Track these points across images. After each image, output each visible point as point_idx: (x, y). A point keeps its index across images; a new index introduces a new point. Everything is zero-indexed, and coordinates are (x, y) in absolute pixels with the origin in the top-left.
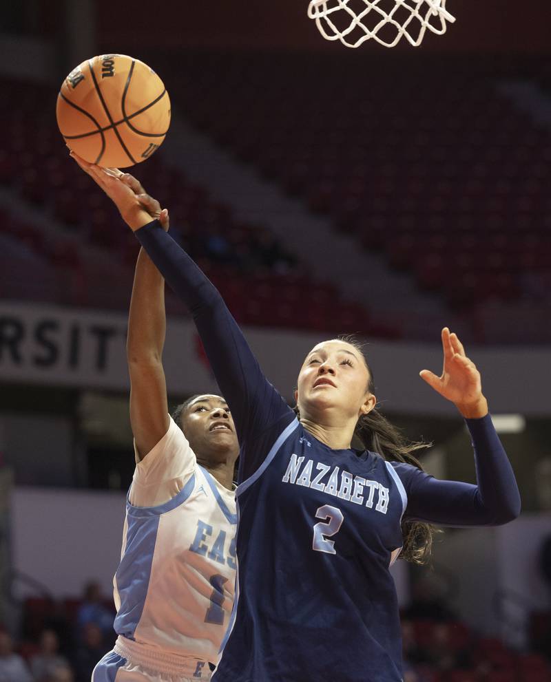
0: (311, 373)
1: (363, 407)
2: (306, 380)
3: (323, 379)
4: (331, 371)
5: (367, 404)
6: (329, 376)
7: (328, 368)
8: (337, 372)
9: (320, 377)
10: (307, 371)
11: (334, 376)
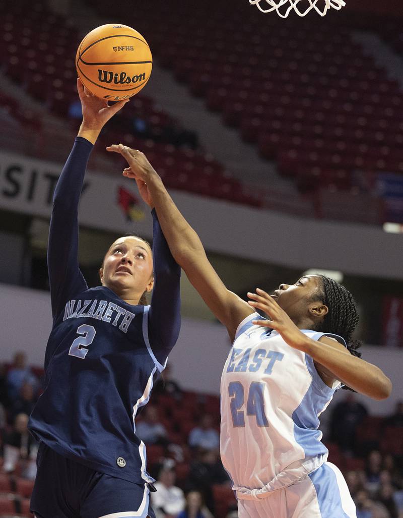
0: (115, 261)
1: (148, 287)
2: (111, 266)
3: (124, 267)
4: (130, 262)
5: (150, 284)
6: (128, 266)
7: (128, 260)
8: (134, 263)
9: (122, 265)
10: (111, 258)
11: (131, 265)
